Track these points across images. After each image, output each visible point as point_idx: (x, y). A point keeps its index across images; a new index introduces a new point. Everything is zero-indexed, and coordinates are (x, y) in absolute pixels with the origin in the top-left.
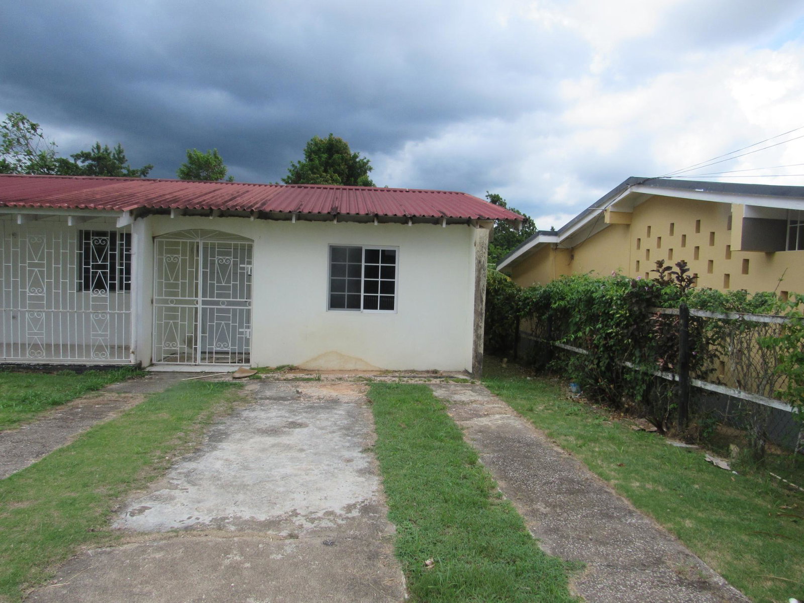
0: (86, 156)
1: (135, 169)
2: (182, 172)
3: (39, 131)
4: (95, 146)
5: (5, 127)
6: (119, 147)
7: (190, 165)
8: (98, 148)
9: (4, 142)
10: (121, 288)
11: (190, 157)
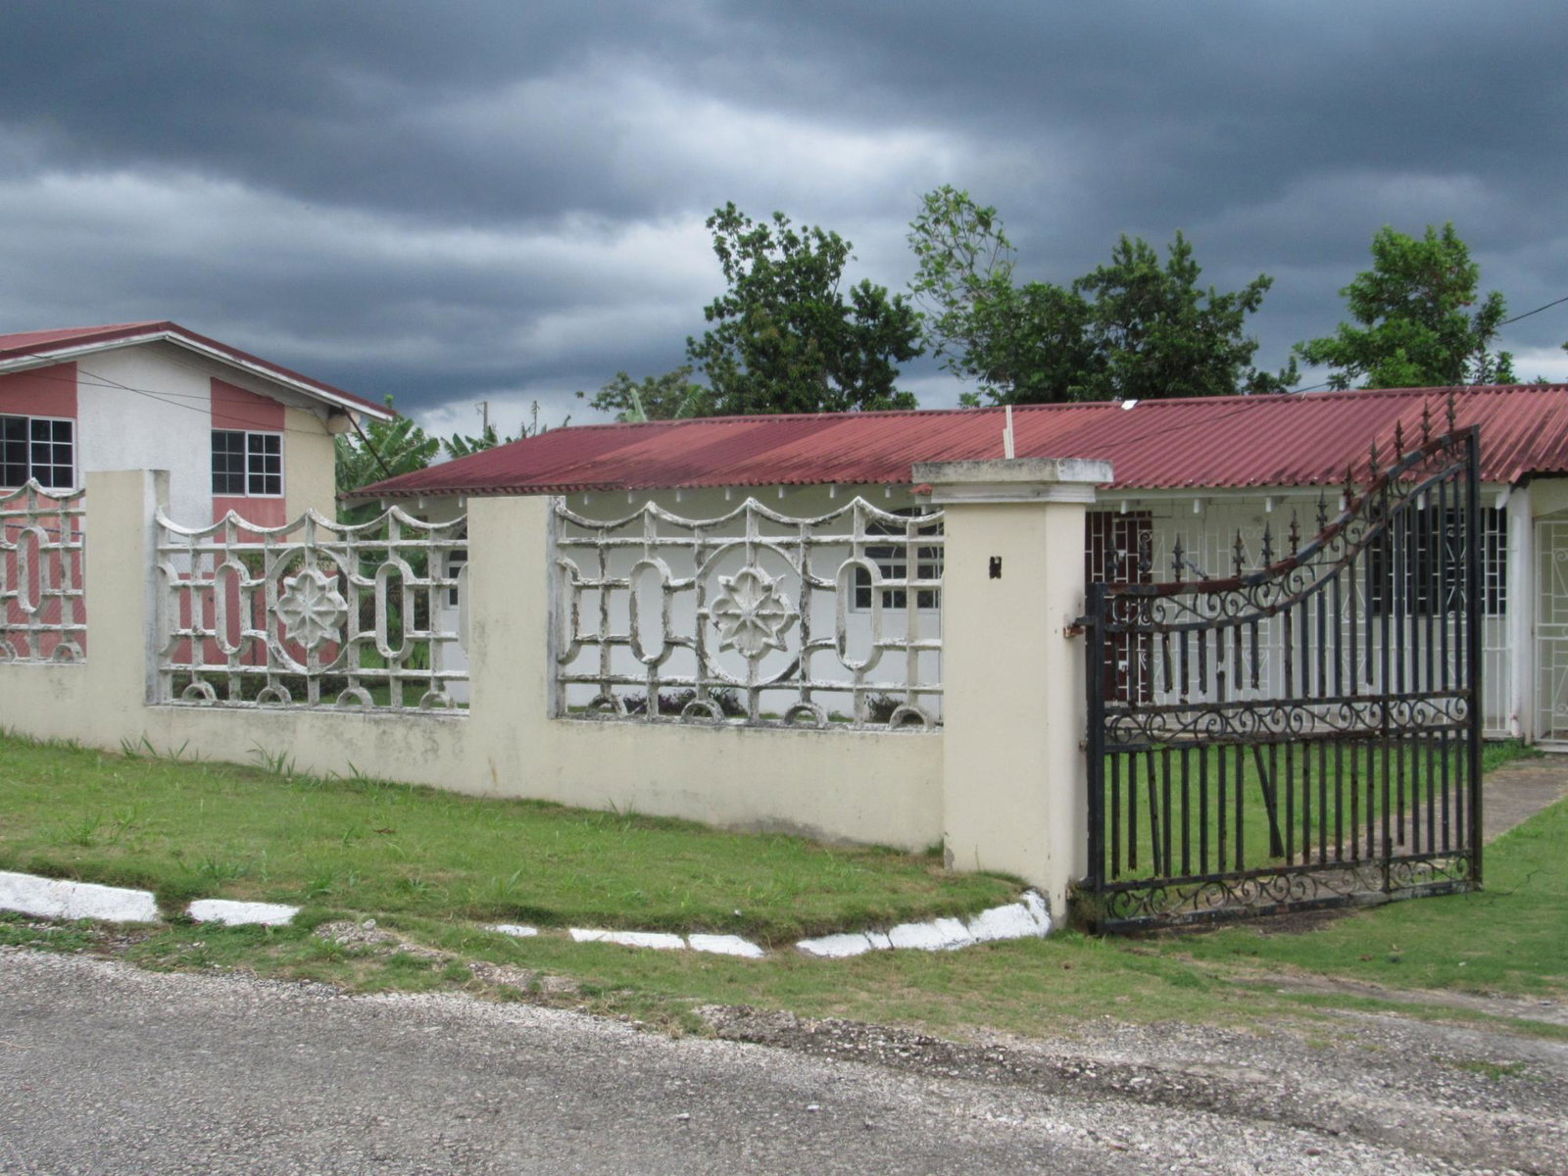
0: (1110, 279)
1: (1225, 294)
2: (1360, 295)
3: (995, 228)
4: (1119, 246)
5: (922, 227)
6: (1180, 240)
7: (1379, 275)
8: (1126, 250)
9: (924, 264)
10: (1493, 610)
11: (1382, 253)
